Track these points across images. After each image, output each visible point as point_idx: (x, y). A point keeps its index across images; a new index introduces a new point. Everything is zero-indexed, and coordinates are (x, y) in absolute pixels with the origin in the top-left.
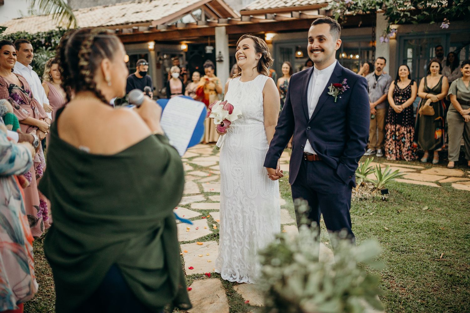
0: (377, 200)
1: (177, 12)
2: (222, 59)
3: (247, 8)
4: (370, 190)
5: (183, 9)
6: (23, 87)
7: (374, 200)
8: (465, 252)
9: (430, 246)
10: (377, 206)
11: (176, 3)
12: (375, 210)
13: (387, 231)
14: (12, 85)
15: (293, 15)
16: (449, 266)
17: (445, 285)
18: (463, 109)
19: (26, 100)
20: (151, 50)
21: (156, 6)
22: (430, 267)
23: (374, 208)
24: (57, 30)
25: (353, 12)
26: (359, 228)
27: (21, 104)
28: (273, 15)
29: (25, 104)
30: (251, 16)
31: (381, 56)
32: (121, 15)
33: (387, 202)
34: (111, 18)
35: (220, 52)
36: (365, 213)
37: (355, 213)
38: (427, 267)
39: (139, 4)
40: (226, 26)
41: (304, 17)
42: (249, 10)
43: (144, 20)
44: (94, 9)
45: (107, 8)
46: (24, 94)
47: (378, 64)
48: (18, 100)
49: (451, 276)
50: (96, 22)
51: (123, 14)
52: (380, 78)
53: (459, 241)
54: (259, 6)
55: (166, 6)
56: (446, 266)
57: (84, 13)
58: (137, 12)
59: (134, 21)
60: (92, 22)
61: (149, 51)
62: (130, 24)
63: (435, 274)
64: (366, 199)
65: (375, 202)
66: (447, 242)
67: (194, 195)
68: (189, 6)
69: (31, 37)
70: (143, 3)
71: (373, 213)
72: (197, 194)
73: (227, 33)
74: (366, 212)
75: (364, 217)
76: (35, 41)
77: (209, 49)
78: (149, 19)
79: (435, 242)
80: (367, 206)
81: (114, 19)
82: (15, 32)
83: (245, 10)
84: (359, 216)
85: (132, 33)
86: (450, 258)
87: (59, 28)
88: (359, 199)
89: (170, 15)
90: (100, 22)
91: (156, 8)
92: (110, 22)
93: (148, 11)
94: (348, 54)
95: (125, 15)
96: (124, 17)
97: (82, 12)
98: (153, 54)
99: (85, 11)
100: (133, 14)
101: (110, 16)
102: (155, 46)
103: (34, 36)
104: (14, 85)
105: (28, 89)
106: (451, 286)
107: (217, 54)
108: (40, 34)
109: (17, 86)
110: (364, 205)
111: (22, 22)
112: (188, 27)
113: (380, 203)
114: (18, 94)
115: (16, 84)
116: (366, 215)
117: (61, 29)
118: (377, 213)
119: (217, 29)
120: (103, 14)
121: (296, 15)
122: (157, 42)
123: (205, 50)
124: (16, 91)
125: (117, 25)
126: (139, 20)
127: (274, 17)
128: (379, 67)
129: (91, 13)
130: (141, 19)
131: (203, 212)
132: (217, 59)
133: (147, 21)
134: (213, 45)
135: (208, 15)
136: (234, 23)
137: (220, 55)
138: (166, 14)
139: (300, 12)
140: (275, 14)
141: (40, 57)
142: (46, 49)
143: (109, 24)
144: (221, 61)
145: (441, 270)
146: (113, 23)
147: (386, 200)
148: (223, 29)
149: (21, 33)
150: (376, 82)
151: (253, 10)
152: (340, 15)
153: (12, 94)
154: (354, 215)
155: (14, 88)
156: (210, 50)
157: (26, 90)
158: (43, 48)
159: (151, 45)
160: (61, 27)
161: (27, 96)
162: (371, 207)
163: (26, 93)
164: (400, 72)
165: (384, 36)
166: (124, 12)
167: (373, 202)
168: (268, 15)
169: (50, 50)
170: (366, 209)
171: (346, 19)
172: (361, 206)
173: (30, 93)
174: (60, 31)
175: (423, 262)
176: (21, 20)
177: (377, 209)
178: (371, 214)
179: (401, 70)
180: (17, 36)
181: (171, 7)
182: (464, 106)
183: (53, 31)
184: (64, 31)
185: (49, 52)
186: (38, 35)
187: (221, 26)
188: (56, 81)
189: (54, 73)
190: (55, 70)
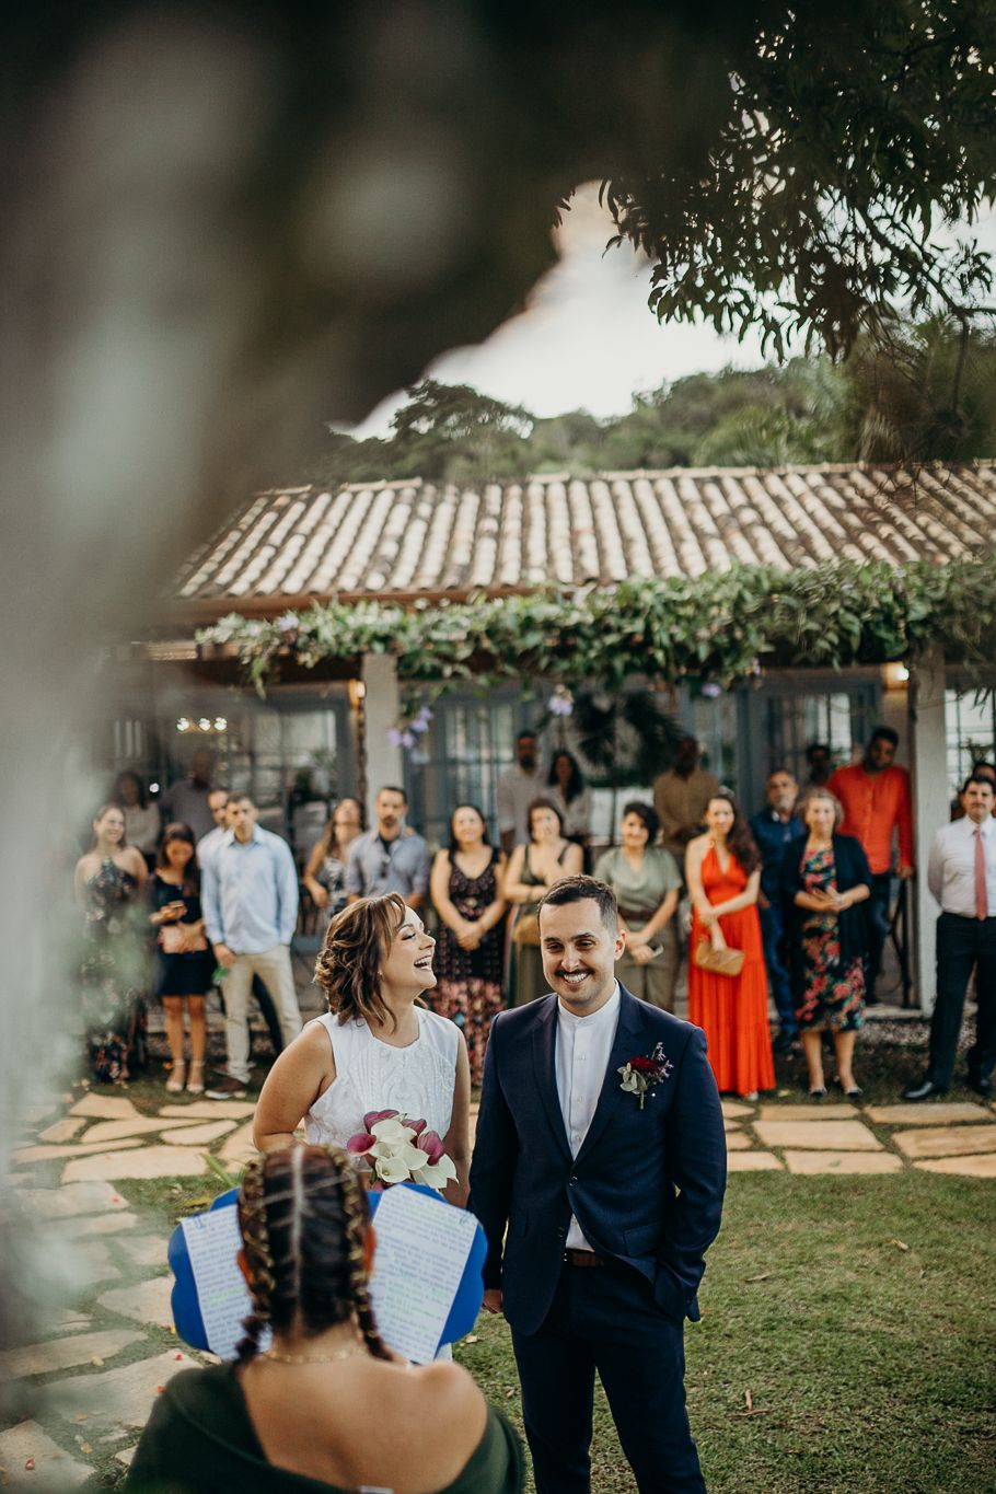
8: (791, 1374)
9: (705, 1373)
16: (781, 1426)
17: (801, 1487)
18: (632, 930)
22: (742, 1440)
38: (734, 1443)
49: (800, 1456)
52: (395, 846)
53: (758, 1340)
56: (773, 1428)
63: (764, 1462)
66: (736, 1350)
79: (710, 1357)
86: (770, 1402)
106: (816, 1487)
128: (388, 816)
145: (771, 1445)
150: (388, 860)
164: (458, 829)
175: (719, 1428)
179: (461, 822)
182: (636, 925)
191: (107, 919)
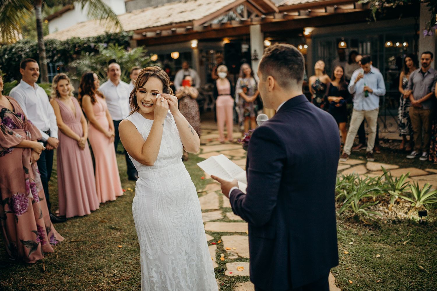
0: (413, 224)
1: (218, 11)
2: (258, 57)
3: (285, 3)
4: (406, 208)
5: (224, 7)
6: (14, 111)
7: (410, 223)
10: (412, 232)
11: (219, 1)
12: (410, 236)
13: (422, 270)
14: (4, 110)
15: (328, 11)
19: (19, 124)
20: (194, 48)
21: (200, 5)
23: (409, 233)
24: (104, 34)
25: (392, 4)
26: (388, 264)
27: (14, 128)
28: (307, 11)
29: (18, 128)
30: (285, 13)
31: (426, 50)
32: (167, 16)
33: (425, 225)
34: (158, 18)
35: (255, 51)
36: (398, 241)
37: (385, 241)
39: (185, 4)
40: (261, 24)
41: (340, 11)
43: (186, 19)
44: (145, 11)
45: (157, 9)
46: (16, 118)
47: (423, 59)
48: (11, 125)
50: (145, 24)
51: (169, 14)
55: (209, 5)
57: (136, 15)
58: (182, 12)
59: (178, 21)
61: (192, 49)
62: (174, 25)
64: (400, 222)
65: (411, 226)
67: (212, 210)
68: (230, 4)
70: (188, 3)
71: (407, 241)
72: (216, 210)
73: (262, 31)
74: (399, 239)
75: (395, 248)
76: (85, 45)
77: (244, 47)
78: (191, 18)
80: (401, 231)
81: (161, 20)
82: (70, 38)
83: (282, 6)
84: (390, 245)
85: (171, 35)
87: (107, 33)
88: (391, 222)
89: (212, 14)
90: (148, 23)
91: (200, 7)
92: (156, 22)
93: (192, 10)
94: (394, 43)
95: (171, 16)
96: (169, 18)
98: (196, 51)
99: (138, 13)
100: (178, 13)
101: (158, 16)
102: (198, 44)
103: (85, 42)
104: (6, 109)
105: (19, 112)
107: (253, 52)
108: (91, 39)
109: (9, 110)
110: (397, 230)
111: (84, 26)
112: (223, 27)
113: (417, 227)
114: (11, 118)
116: (398, 245)
117: (109, 34)
118: (412, 241)
119: (252, 28)
120: (152, 15)
121: (331, 10)
122: (200, 41)
123: (240, 48)
124: (8, 115)
125: (162, 26)
126: (182, 20)
127: (308, 13)
128: (425, 63)
129: (143, 14)
131: (215, 235)
132: (253, 58)
133: (190, 21)
134: (248, 42)
135: (250, 10)
136: (268, 21)
137: (255, 53)
138: (207, 14)
139: (336, 6)
140: (309, 10)
141: (82, 63)
142: (89, 55)
143: (155, 25)
144: (256, 59)
146: (159, 24)
147: (424, 223)
148: (258, 27)
151: (290, 5)
152: (378, 7)
153: (4, 118)
154: (384, 244)
155: (6, 112)
156: (245, 49)
157: (18, 113)
158: (86, 54)
159: (194, 44)
161: (20, 120)
162: (405, 234)
163: (19, 117)
165: (428, 28)
166: (170, 12)
167: (408, 226)
168: (302, 12)
169: (93, 55)
170: (399, 235)
171: (385, 11)
172: (393, 231)
173: (22, 116)
177: (413, 236)
178: (405, 243)
181: (214, 5)
183: (102, 36)
184: (111, 35)
185: (91, 58)
186: (89, 40)
187: (256, 24)
188: (64, 97)
189: (60, 89)
190: (62, 86)
191: (316, 98)
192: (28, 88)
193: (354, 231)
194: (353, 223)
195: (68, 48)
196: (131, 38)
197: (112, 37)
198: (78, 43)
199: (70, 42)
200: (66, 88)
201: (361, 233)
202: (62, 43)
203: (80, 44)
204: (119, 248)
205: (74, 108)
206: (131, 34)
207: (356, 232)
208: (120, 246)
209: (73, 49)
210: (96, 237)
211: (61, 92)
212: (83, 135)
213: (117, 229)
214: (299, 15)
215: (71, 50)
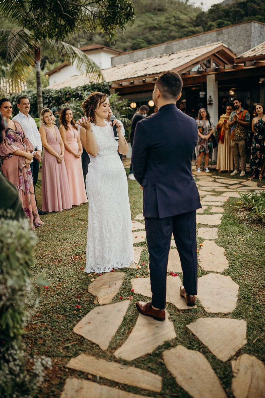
1: (186, 64)
2: (212, 102)
3: (241, 56)
5: (191, 61)
11: (188, 56)
21: (172, 59)
24: (89, 84)
27: (14, 141)
29: (17, 141)
32: (144, 69)
34: (136, 72)
35: (210, 97)
39: (161, 59)
40: (215, 74)
42: (243, 58)
43: (158, 71)
44: (127, 65)
45: (136, 63)
46: (16, 135)
48: (12, 139)
50: (125, 76)
51: (146, 67)
54: (252, 54)
55: (179, 59)
57: (119, 68)
58: (157, 65)
59: (151, 73)
60: (121, 76)
62: (148, 76)
68: (197, 58)
69: (72, 91)
70: (163, 58)
73: (216, 79)
76: (74, 93)
77: (202, 94)
81: (138, 72)
82: (62, 87)
83: (239, 58)
85: (142, 84)
87: (91, 83)
89: (180, 66)
90: (127, 75)
91: (172, 61)
92: (134, 74)
93: (165, 64)
95: (147, 69)
96: (145, 70)
97: (118, 68)
99: (120, 67)
100: (152, 67)
101: (136, 69)
103: (74, 90)
104: (9, 129)
107: (208, 98)
108: (79, 88)
109: (12, 129)
111: (77, 78)
114: (12, 135)
115: (11, 128)
117: (93, 83)
119: (208, 76)
120: (131, 68)
123: (199, 95)
124: (11, 132)
125: (138, 77)
126: (155, 72)
127: (254, 64)
129: (124, 68)
130: (156, 71)
132: (208, 103)
134: (205, 90)
136: (222, 71)
137: (210, 98)
138: (177, 66)
140: (255, 61)
142: (75, 100)
143: (132, 77)
144: (211, 104)
146: (136, 76)
148: (213, 76)
149: (67, 88)
151: (246, 58)
153: (8, 135)
155: (9, 131)
156: (202, 95)
157: (18, 132)
160: (92, 82)
166: (147, 65)
168: (248, 63)
169: (78, 100)
173: (21, 134)
174: (92, 85)
176: (76, 77)
180: (64, 90)
181: (183, 59)
183: (87, 85)
184: (94, 85)
185: (76, 102)
186: (77, 89)
187: (211, 74)
188: (49, 125)
189: (46, 119)
190: (47, 117)
191: (258, 135)
192: (24, 117)
193: (256, 228)
194: (257, 224)
195: (61, 96)
196: (110, 86)
197: (95, 86)
198: (69, 91)
199: (62, 91)
200: (50, 118)
201: (261, 230)
202: (57, 92)
203: (70, 92)
204: (81, 230)
205: (55, 134)
206: (110, 84)
207: (257, 230)
208: (82, 229)
209: (65, 96)
210: (67, 223)
211: (47, 122)
212: (61, 154)
213: (82, 220)
214: (245, 65)
215: (63, 97)
